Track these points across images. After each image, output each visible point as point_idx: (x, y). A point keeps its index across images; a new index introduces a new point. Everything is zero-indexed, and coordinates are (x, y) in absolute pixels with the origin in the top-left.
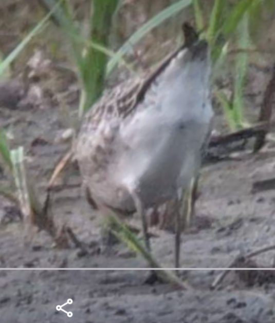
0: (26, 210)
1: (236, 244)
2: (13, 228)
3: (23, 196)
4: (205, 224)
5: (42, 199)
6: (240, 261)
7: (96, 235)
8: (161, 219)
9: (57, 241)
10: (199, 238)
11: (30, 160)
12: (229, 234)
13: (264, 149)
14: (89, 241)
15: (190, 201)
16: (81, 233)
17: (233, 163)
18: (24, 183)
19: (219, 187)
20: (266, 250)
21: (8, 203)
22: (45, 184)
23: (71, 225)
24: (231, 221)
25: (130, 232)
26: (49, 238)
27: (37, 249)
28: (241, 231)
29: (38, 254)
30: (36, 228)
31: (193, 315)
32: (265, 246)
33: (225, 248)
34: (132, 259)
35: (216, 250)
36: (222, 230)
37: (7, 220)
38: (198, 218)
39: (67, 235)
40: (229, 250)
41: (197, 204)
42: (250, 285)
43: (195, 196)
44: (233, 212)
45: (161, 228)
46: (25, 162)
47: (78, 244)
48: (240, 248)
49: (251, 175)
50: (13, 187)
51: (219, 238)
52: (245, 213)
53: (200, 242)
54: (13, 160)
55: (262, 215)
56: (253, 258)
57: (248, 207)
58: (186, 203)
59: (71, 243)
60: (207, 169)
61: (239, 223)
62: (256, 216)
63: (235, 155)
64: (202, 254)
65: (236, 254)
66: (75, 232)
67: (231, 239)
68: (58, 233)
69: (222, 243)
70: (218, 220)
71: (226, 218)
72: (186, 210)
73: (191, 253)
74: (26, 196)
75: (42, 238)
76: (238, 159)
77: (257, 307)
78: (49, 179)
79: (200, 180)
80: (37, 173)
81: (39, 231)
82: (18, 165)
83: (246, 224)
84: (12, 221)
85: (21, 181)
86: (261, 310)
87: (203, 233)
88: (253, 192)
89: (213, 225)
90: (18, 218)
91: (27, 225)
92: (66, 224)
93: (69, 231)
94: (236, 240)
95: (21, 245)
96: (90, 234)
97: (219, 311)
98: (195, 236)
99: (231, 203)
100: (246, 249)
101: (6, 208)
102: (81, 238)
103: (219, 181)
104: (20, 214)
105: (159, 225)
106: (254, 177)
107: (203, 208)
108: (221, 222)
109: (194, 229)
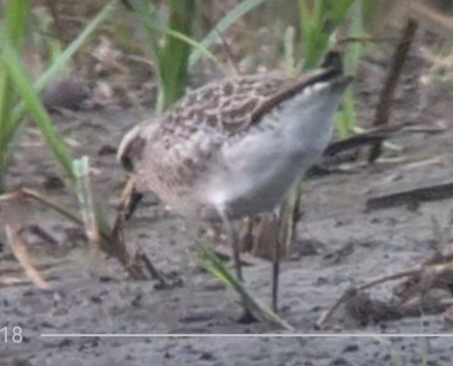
0: (92, 234)
1: (347, 274)
2: (76, 256)
3: (88, 216)
4: (308, 249)
5: (111, 220)
6: (352, 293)
7: (176, 263)
8: (256, 243)
9: (129, 270)
10: (300, 267)
11: (97, 171)
12: (337, 262)
13: (381, 160)
14: (166, 271)
15: (290, 222)
16: (158, 260)
17: (344, 177)
18: (90, 201)
19: (325, 205)
21: (70, 225)
22: (115, 201)
23: (146, 251)
24: (338, 247)
25: (218, 261)
26: (119, 266)
27: (106, 280)
28: (353, 257)
29: (107, 287)
30: (103, 255)
31: (295, 360)
32: (381, 277)
33: (332, 278)
34: (220, 292)
35: (322, 281)
36: (329, 257)
37: (70, 244)
38: (300, 242)
39: (143, 264)
40: (338, 281)
41: (300, 226)
43: (297, 216)
44: (342, 235)
45: (257, 255)
46: (91, 174)
47: (155, 274)
48: (350, 278)
49: (365, 190)
50: (77, 206)
52: (358, 236)
53: (303, 272)
54: (77, 173)
55: (377, 238)
56: (367, 291)
57: (361, 229)
58: (286, 226)
59: (146, 273)
60: (313, 183)
61: (349, 248)
62: (370, 240)
63: (345, 167)
64: (305, 285)
65: (346, 285)
66: (151, 259)
67: (340, 267)
68: (131, 262)
69: (328, 272)
70: (321, 245)
71: (334, 242)
72: (286, 232)
73: (291, 285)
74: (92, 216)
75: (111, 267)
76: (349, 172)
77: (372, 349)
78: (119, 196)
79: (303, 197)
80: (103, 187)
81: (107, 258)
82: (82, 178)
83: (358, 250)
84: (74, 246)
85: (85, 197)
86: (376, 354)
87: (306, 260)
88: (367, 212)
89: (319, 250)
90: (81, 242)
91: (94, 251)
92: (140, 249)
93: (144, 258)
94: (346, 269)
95: (86, 276)
96: (170, 262)
97: (326, 355)
98: (295, 264)
99: (339, 224)
100: (358, 279)
101: (67, 231)
102: (158, 267)
103: (325, 199)
104: (84, 238)
105: (254, 250)
106: (370, 192)
107: (306, 230)
108: (328, 248)
109: (295, 255)
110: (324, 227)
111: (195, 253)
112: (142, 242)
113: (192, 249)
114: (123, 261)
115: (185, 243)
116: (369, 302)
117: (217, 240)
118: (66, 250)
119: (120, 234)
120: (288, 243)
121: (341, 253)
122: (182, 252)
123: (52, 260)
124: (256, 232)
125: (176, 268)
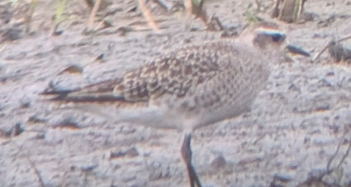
0: (188, 4)
1: (331, 32)
2: (178, 15)
4: (310, 18)
6: (333, 43)
7: (235, 22)
8: (281, 13)
9: (208, 25)
12: (326, 26)
14: (230, 26)
15: (301, 2)
16: (225, 20)
20: (349, 38)
23: (217, 15)
24: (327, 17)
25: (257, 20)
27: (194, 30)
28: (334, 24)
29: (195, 33)
30: (194, 16)
32: (349, 35)
33: (322, 35)
35: (316, 36)
36: (321, 22)
37: (175, 9)
38: (305, 14)
39: (215, 22)
40: (325, 36)
41: (306, 4)
42: (338, 60)
44: (329, 11)
45: (281, 20)
47: (222, 28)
48: (332, 36)
51: (319, 28)
52: (337, 12)
53: (306, 30)
56: (341, 43)
57: (339, 8)
58: (298, 4)
59: (217, 27)
61: (333, 18)
62: (345, 14)
64: (307, 38)
65: (329, 40)
66: (221, 19)
67: (327, 29)
68: (209, 21)
69: (321, 31)
70: (318, 16)
71: (324, 15)
72: (298, 8)
73: (298, 37)
75: (198, 23)
77: (342, 75)
81: (196, 18)
83: (338, 20)
84: (177, 11)
86: (344, 78)
87: (308, 24)
89: (315, 19)
90: (181, 9)
91: (189, 13)
92: (214, 14)
93: (217, 19)
94: (330, 30)
95: (183, 27)
96: (231, 22)
97: (316, 77)
99: (328, 5)
100: (336, 36)
102: (224, 24)
104: (182, 6)
105: (280, 16)
107: (309, 7)
108: (321, 17)
109: (302, 21)
110: (321, 6)
111: (245, 18)
112: (216, 9)
113: (244, 15)
114: (205, 19)
115: (241, 12)
116: (342, 49)
117: (258, 11)
118: (173, 12)
119: (204, 5)
120: (299, 14)
121: (328, 21)
122: (238, 16)
123: (164, 18)
124: (281, 7)
125: (235, 25)
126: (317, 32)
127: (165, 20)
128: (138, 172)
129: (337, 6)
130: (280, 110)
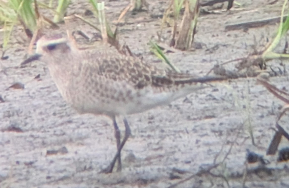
0: (104, 36)
1: (215, 58)
2: (97, 44)
3: (103, 28)
4: (199, 46)
5: (113, 30)
6: (217, 66)
7: (141, 50)
8: (176, 43)
9: (120, 52)
10: (195, 54)
11: (107, 8)
12: (211, 52)
13: (232, 9)
14: (136, 53)
15: (192, 34)
16: (133, 48)
17: (216, 16)
18: (104, 21)
19: (207, 27)
20: (230, 62)
21: (95, 31)
22: (116, 22)
23: (128, 44)
24: (213, 46)
25: (159, 49)
26: (116, 50)
28: (217, 51)
30: (109, 45)
32: (230, 60)
33: (209, 60)
34: (160, 63)
35: (204, 61)
36: (208, 50)
37: (94, 39)
38: (195, 43)
39: (126, 49)
40: (211, 61)
41: (196, 36)
43: (195, 32)
44: (214, 41)
45: (176, 48)
46: (105, 9)
47: (131, 54)
48: (216, 60)
49: (225, 22)
50: (98, 23)
51: (206, 54)
52: (220, 42)
53: (196, 56)
54: (99, 9)
55: (229, 43)
56: (224, 66)
57: (222, 39)
58: (190, 36)
59: (127, 53)
60: (202, 17)
61: (217, 46)
62: (226, 44)
63: (216, 11)
64: (197, 62)
65: (215, 63)
66: (130, 48)
67: (212, 55)
68: (121, 49)
69: (207, 57)
70: (205, 45)
71: (210, 44)
72: (189, 39)
73: (190, 62)
74: (105, 28)
76: (218, 14)
77: (224, 91)
78: (117, 19)
79: (198, 24)
80: (110, 15)
82: (101, 11)
83: (221, 48)
84: (96, 40)
85: (102, 19)
86: (226, 93)
87: (197, 51)
88: (225, 31)
89: (204, 47)
90: (99, 39)
91: (105, 42)
92: (125, 43)
93: (127, 47)
94: (214, 56)
96: (138, 49)
97: (204, 93)
98: (192, 52)
99: (213, 36)
100: (219, 60)
101: (94, 34)
102: (132, 51)
103: (207, 25)
104: (101, 37)
105: (175, 46)
106: (227, 23)
107: (198, 38)
108: (208, 46)
109: (193, 49)
110: (207, 37)
111: (149, 46)
112: (126, 39)
113: (148, 44)
114: (118, 48)
115: (146, 42)
116: (224, 71)
117: (159, 41)
118: (93, 42)
119: (117, 36)
120: (190, 43)
121: (213, 49)
122: (143, 45)
123: (87, 46)
124: (176, 38)
125: (141, 52)
126: (205, 58)
127: (88, 48)
128: (67, 166)
129: (219, 37)
130: (176, 118)
